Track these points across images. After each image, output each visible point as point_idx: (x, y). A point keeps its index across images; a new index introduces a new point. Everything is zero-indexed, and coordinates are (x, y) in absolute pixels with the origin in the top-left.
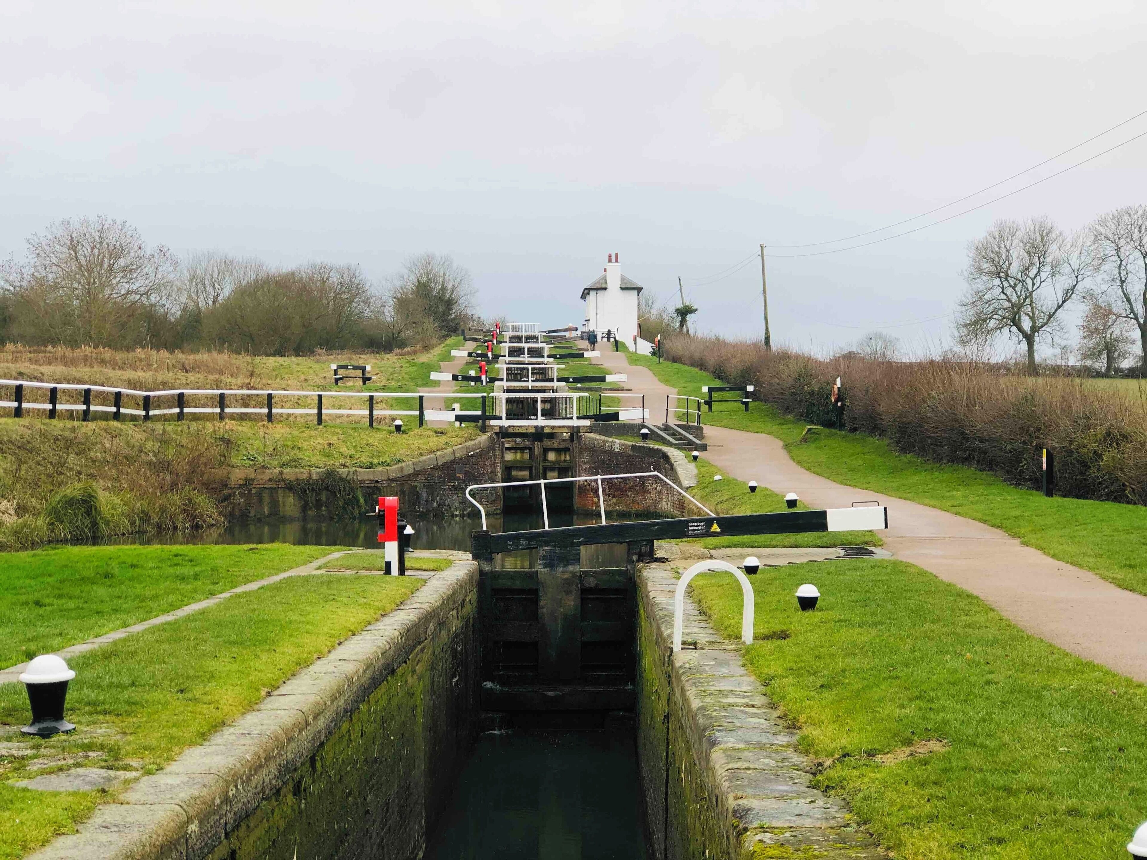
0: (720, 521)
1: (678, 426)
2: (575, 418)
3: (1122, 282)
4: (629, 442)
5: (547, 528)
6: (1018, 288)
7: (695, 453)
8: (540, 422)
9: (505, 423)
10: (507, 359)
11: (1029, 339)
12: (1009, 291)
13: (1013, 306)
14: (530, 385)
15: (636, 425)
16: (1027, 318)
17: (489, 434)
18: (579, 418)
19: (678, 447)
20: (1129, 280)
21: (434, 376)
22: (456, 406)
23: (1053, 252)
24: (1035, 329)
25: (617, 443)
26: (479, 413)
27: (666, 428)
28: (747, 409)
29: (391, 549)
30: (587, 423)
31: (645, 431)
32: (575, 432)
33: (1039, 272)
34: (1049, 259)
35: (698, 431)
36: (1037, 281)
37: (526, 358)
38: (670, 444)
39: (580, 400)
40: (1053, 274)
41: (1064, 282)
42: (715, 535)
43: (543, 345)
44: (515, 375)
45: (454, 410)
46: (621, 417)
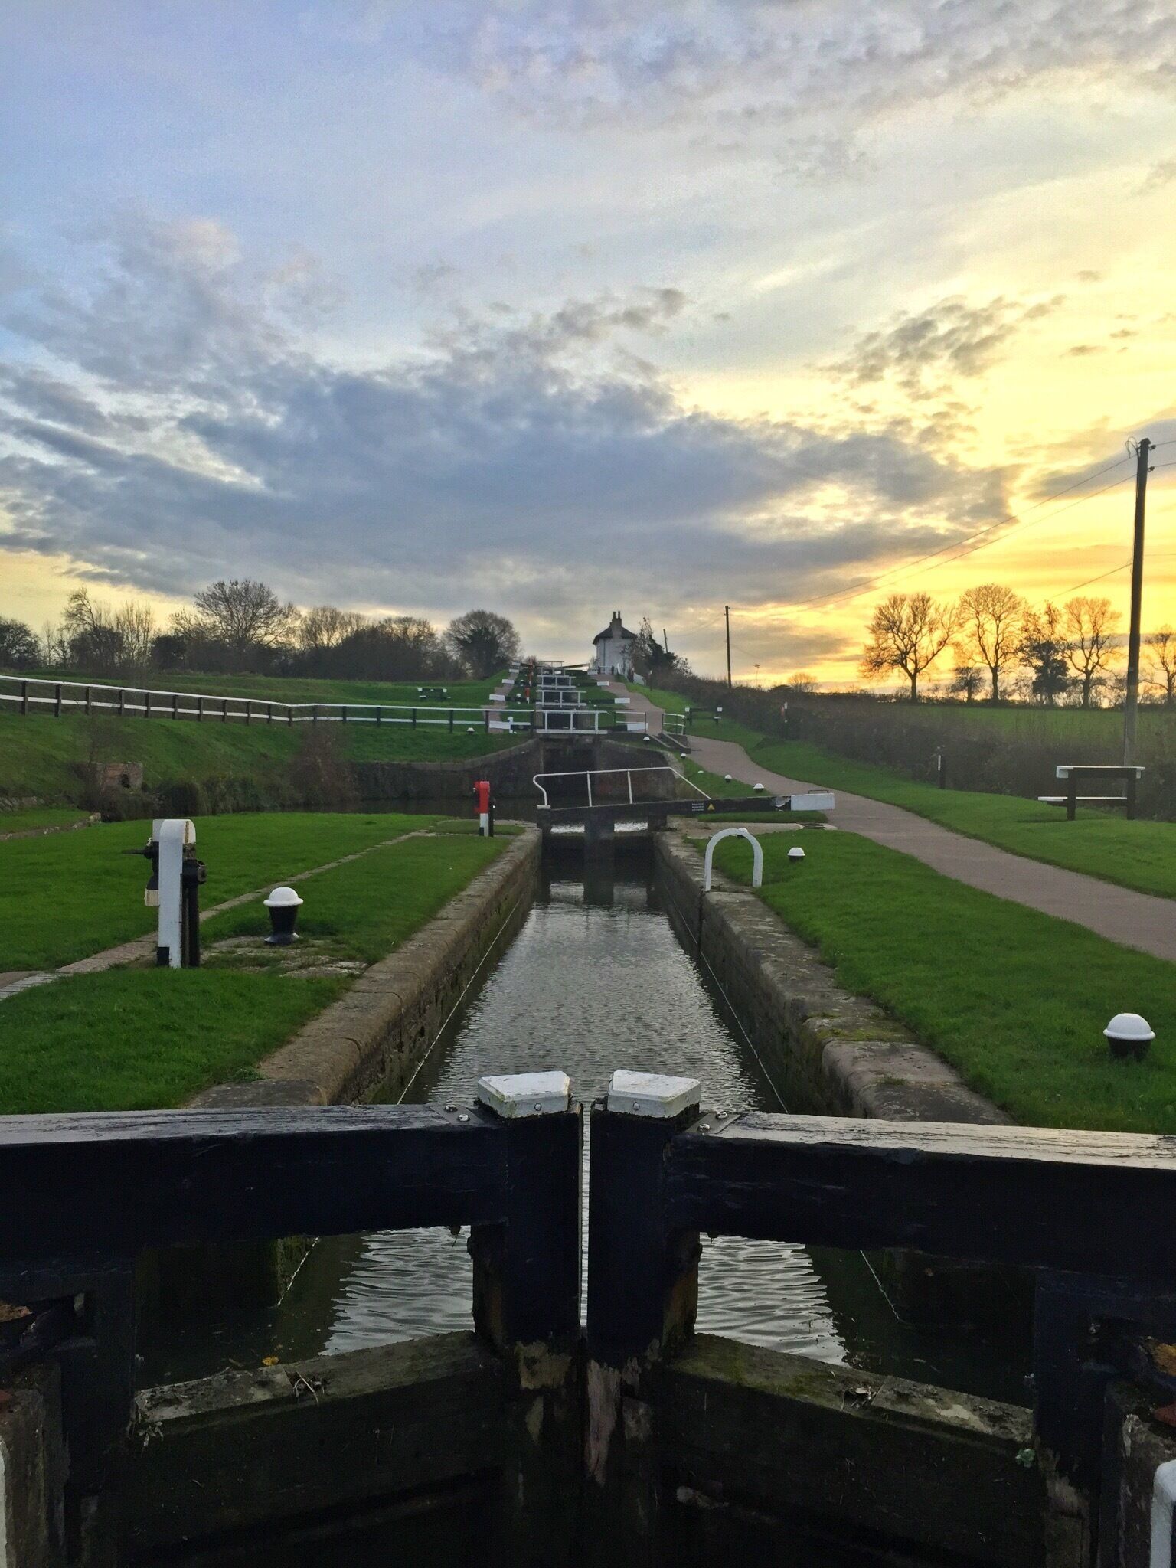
0: (714, 802)
1: (670, 735)
2: (597, 729)
3: (980, 638)
4: (636, 746)
5: (591, 805)
6: (906, 640)
7: (683, 755)
8: (572, 731)
9: (546, 731)
10: (542, 686)
11: (913, 677)
12: (899, 642)
13: (902, 652)
14: (561, 704)
15: (641, 734)
16: (912, 662)
17: (536, 739)
18: (600, 728)
19: (669, 750)
20: (985, 636)
21: (492, 697)
22: (511, 718)
23: (931, 613)
24: (917, 670)
25: (627, 746)
26: (529, 724)
27: (661, 736)
28: (717, 724)
29: (484, 819)
30: (605, 732)
31: (647, 738)
32: (596, 737)
33: (921, 630)
34: (927, 620)
35: (684, 740)
36: (919, 636)
37: (556, 686)
38: (663, 748)
39: (600, 715)
40: (931, 630)
41: (938, 635)
42: (711, 812)
43: (568, 676)
44: (549, 697)
45: (508, 721)
46: (629, 729)
